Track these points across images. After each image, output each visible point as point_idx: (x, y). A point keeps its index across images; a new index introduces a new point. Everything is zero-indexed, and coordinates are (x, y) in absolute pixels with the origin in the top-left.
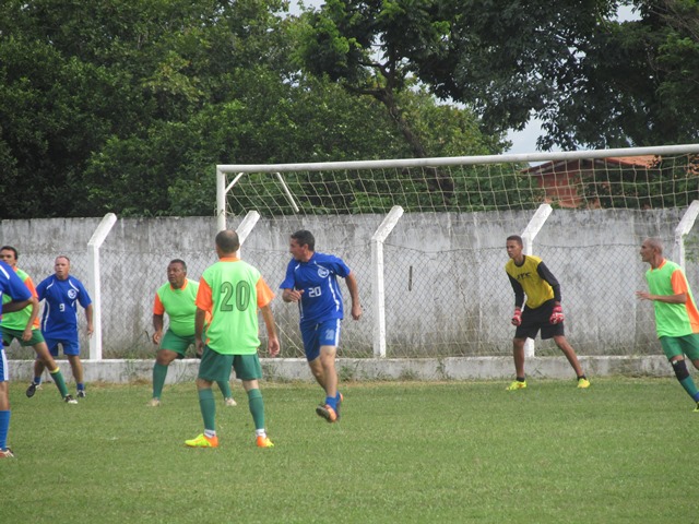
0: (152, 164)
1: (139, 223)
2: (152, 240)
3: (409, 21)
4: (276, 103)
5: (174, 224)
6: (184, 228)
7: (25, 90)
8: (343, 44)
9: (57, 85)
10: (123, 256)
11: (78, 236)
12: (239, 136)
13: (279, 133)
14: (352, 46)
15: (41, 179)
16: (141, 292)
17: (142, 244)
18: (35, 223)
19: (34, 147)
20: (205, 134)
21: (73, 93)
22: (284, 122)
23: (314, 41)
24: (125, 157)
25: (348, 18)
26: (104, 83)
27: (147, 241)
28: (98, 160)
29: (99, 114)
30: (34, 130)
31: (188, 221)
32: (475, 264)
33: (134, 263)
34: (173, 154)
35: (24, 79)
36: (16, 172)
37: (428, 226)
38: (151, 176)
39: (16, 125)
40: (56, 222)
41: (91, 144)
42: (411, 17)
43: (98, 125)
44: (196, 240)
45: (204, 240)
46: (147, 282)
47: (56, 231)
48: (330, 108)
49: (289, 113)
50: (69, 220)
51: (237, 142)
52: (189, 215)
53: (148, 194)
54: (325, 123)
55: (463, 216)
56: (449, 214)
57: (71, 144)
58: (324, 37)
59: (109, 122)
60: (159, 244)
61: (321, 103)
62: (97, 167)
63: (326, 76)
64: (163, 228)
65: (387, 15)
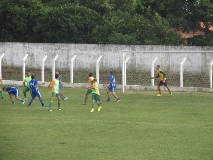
0: (105, 32)
1: (103, 45)
2: (105, 49)
3: (156, 3)
4: (129, 20)
5: (110, 46)
6: (112, 47)
7: (80, 16)
8: (143, 8)
9: (86, 15)
10: (100, 51)
11: (91, 47)
12: (122, 27)
13: (130, 26)
14: (145, 8)
15: (83, 34)
16: (103, 59)
17: (103, 50)
18: (82, 44)
19: (82, 28)
20: (115, 26)
21: (89, 16)
22: (131, 24)
23: (137, 7)
24: (99, 30)
25: (144, 2)
26: (95, 14)
27: (104, 49)
28: (94, 31)
29: (94, 20)
30: (82, 24)
31: (113, 45)
32: (169, 56)
33: (102, 53)
34: (109, 30)
35: (80, 14)
36: (78, 33)
37: (160, 48)
38: (105, 35)
39: (78, 23)
40: (86, 44)
41: (93, 27)
42: (157, 2)
43: (94, 23)
44: (114, 49)
45: (116, 49)
46: (104, 57)
47: (86, 46)
48: (140, 21)
49: (132, 22)
50: (89, 44)
51: (122, 28)
52: (113, 44)
53: (104, 39)
54: (139, 24)
55: (167, 46)
56: (164, 46)
57: (89, 26)
58: (139, 6)
59: (96, 22)
60: (107, 50)
61: (139, 20)
62: (94, 32)
63: (140, 14)
64: (108, 46)
65: (152, 2)
